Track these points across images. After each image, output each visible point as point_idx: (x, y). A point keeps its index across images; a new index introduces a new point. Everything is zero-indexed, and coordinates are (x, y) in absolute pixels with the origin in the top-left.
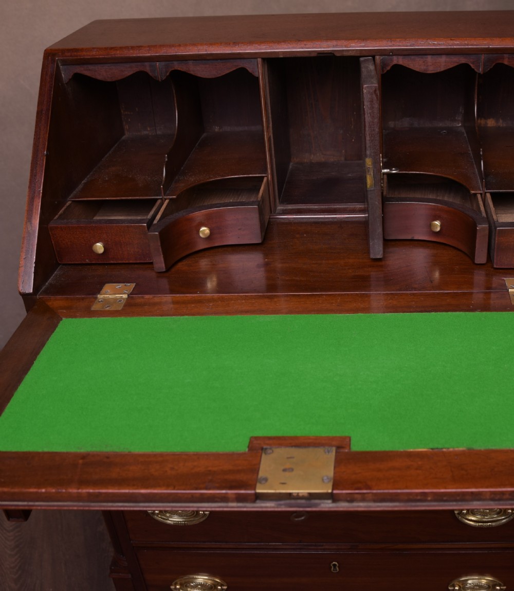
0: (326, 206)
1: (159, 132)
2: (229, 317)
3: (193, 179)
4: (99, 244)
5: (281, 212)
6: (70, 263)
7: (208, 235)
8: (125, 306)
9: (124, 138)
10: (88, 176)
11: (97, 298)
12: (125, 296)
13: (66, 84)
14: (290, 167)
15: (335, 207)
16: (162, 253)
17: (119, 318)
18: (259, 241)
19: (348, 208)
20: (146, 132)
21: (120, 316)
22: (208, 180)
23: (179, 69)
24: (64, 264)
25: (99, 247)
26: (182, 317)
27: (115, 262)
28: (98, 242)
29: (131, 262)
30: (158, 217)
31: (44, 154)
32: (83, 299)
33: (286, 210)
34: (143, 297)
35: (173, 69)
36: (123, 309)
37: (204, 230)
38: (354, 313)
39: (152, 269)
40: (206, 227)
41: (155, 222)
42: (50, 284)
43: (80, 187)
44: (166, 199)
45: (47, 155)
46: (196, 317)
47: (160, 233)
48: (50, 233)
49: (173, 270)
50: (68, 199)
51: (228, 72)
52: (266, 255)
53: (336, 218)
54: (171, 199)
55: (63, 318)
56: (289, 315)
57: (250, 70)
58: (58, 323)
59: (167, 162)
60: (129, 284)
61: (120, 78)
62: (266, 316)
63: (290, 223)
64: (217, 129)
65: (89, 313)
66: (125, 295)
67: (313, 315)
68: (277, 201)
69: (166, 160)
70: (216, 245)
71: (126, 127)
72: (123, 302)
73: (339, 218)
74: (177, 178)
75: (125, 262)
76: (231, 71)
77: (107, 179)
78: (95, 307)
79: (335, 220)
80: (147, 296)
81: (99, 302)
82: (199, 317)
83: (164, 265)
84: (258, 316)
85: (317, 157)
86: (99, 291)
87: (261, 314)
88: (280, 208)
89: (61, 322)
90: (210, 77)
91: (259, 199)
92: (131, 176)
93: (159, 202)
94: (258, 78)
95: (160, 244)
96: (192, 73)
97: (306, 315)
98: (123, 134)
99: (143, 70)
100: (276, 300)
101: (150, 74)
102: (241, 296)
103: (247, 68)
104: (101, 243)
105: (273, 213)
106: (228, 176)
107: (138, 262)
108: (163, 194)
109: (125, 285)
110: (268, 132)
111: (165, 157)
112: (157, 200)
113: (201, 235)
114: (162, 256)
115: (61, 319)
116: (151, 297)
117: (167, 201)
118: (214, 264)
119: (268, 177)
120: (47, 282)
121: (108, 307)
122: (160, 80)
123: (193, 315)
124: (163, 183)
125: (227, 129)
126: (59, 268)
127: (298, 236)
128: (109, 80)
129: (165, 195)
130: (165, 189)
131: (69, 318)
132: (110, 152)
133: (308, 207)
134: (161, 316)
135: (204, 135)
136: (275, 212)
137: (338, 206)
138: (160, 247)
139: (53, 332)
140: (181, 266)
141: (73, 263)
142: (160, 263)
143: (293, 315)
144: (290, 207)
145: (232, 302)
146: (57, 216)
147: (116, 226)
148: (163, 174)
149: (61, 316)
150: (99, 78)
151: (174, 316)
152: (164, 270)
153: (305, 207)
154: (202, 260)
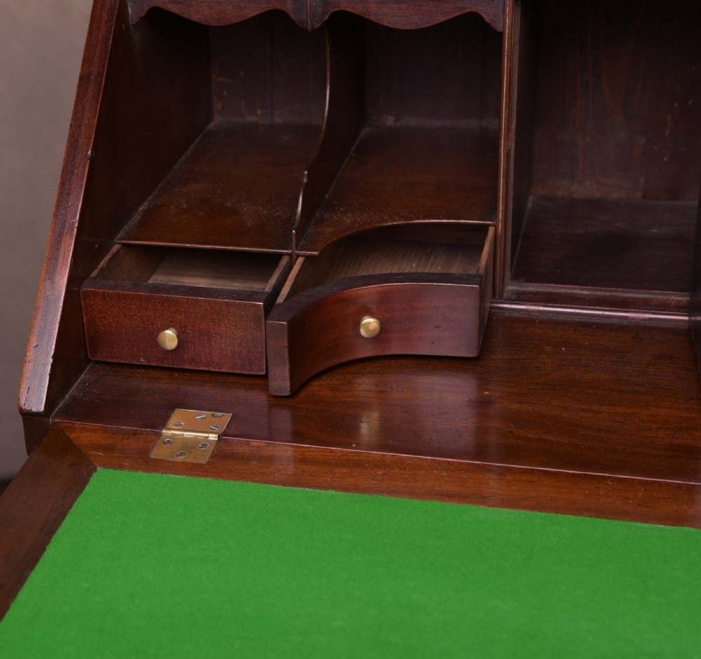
0: (606, 291)
1: (277, 120)
2: (416, 502)
3: (348, 221)
4: (169, 332)
5: (513, 297)
6: (111, 361)
7: (377, 332)
8: (214, 456)
9: (212, 125)
10: (150, 198)
11: (159, 435)
12: (213, 437)
13: (133, 26)
14: (530, 205)
15: (626, 295)
16: (287, 362)
17: (202, 480)
18: (472, 354)
19: (652, 299)
20: (252, 119)
21: (204, 477)
22: (378, 225)
23: (348, 10)
24: (97, 362)
25: (169, 338)
26: (323, 492)
27: (194, 368)
28: (167, 329)
29: (224, 370)
30: (285, 291)
31: (87, 155)
32: (135, 434)
33: (523, 293)
34: (247, 444)
35: (337, 9)
36: (209, 463)
37: (369, 323)
38: (673, 525)
39: (265, 388)
40: (372, 317)
41: (280, 300)
42: (74, 398)
43: (137, 217)
44: (298, 256)
45: (92, 158)
46: (350, 494)
47: (288, 324)
48: (82, 303)
49: (303, 394)
50: (115, 240)
51: (443, 19)
52: (483, 382)
53: (626, 318)
54: (307, 257)
55: (99, 469)
56: (538, 513)
57: (487, 19)
58: (90, 475)
59: (306, 184)
60: (220, 414)
61: (234, 21)
62: (490, 509)
63: (530, 320)
64: (390, 121)
65: (146, 463)
66: (214, 435)
67: (588, 519)
68: (508, 274)
69: (305, 180)
70: (388, 353)
71: (218, 106)
72: (210, 448)
73: (633, 318)
74: (318, 215)
75: (212, 369)
76: (450, 17)
77: (185, 206)
78: (158, 453)
79: (625, 322)
80: (254, 442)
81: (165, 443)
82: (357, 496)
83: (288, 384)
84: (474, 507)
85: (586, 188)
86: (163, 423)
87: (479, 503)
88: (511, 288)
89: (95, 474)
90: (407, 28)
91: (481, 272)
92: (229, 205)
93: (285, 260)
94: (501, 34)
95: (286, 345)
96: (372, 18)
97: (572, 518)
98: (210, 119)
99: (279, 8)
100: (509, 477)
101: (293, 16)
102: (439, 462)
103: (482, 14)
104: (173, 330)
105: (497, 297)
106: (418, 219)
107: (237, 372)
108: (294, 246)
109: (213, 415)
110: (507, 139)
111: (303, 175)
112: (280, 256)
113: (363, 332)
114: (288, 366)
115: (95, 470)
116: (264, 445)
117: (300, 260)
118: (381, 392)
119: (498, 227)
120: (67, 393)
121: (181, 455)
122: (310, 29)
123: (345, 489)
124: (296, 224)
125: (411, 121)
126: (88, 368)
127: (548, 349)
128: (214, 24)
129: (297, 249)
130: (299, 236)
131: (110, 468)
132: (188, 153)
133: (569, 291)
134: (284, 485)
135: (365, 131)
136: (501, 296)
137: (631, 295)
138: (287, 350)
139: (80, 492)
140: (317, 387)
141: (115, 361)
142: (281, 380)
143: (545, 514)
144: (532, 288)
145: (423, 472)
146: (95, 273)
147: (205, 301)
148: (297, 207)
149: (94, 463)
150: (195, 17)
151: (309, 487)
152: (287, 393)
153: (562, 291)
154: (359, 380)
